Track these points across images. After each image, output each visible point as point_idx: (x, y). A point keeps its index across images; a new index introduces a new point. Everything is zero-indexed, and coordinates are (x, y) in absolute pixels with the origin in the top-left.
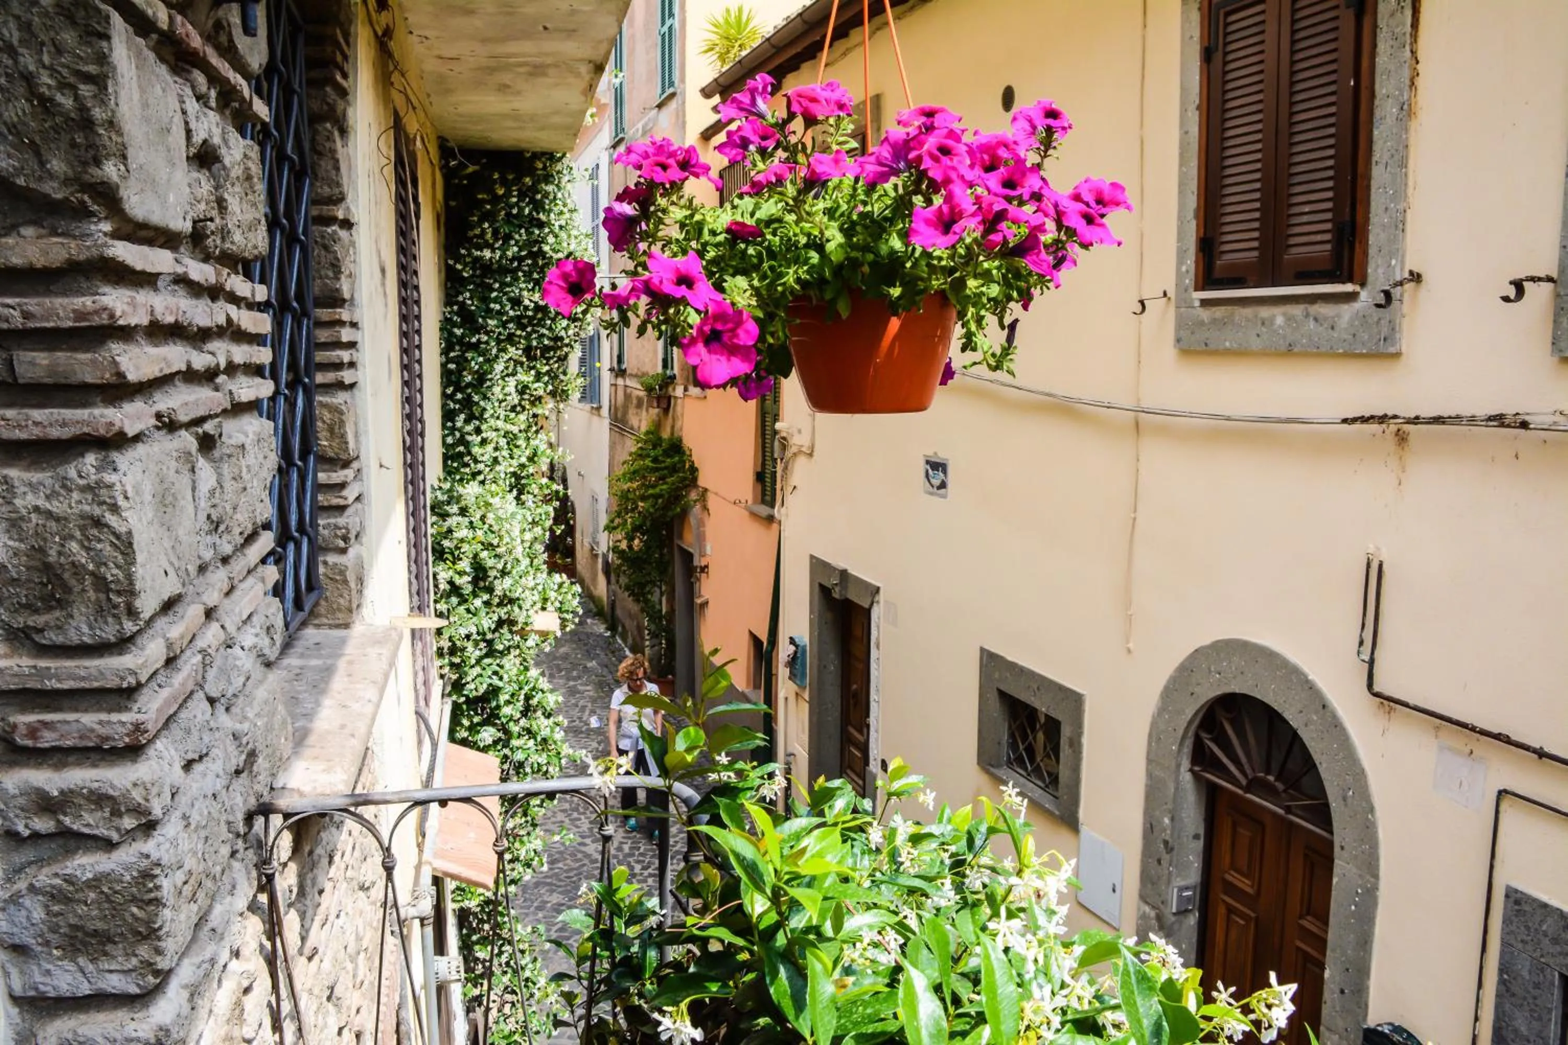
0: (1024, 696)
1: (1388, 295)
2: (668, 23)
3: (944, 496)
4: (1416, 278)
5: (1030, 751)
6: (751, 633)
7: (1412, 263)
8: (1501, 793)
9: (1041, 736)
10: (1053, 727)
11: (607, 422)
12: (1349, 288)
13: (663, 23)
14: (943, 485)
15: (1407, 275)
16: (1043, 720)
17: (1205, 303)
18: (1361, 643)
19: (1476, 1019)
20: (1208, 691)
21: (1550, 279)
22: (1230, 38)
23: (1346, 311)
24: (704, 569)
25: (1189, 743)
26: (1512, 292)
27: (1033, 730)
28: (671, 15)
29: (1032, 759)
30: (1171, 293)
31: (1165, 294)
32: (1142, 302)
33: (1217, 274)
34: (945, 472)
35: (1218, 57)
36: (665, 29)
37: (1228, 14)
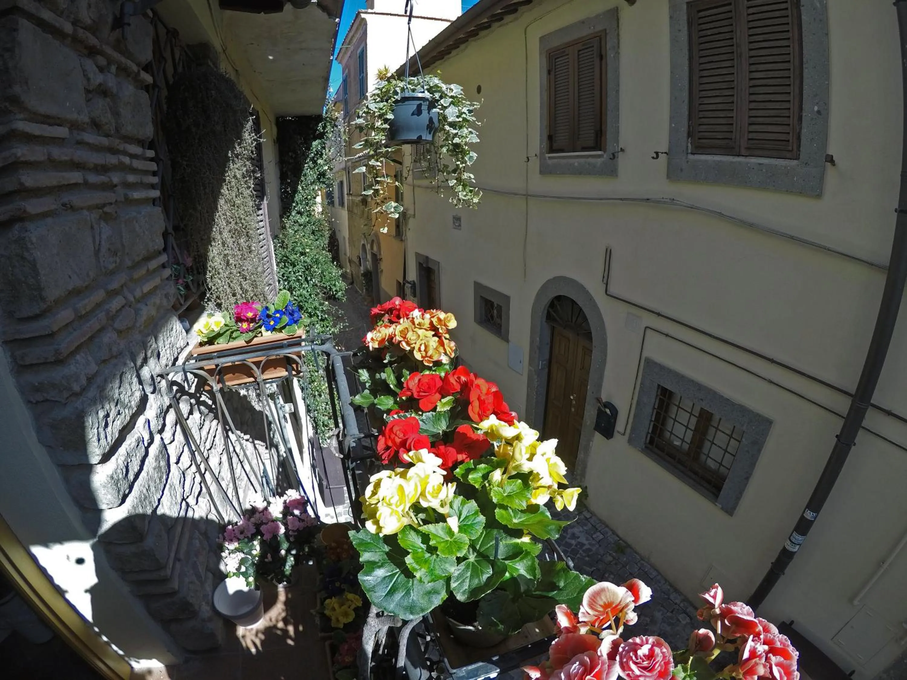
0: (490, 298)
1: (613, 154)
2: (362, 75)
3: (460, 229)
4: (622, 150)
5: (492, 317)
6: (397, 280)
7: (621, 145)
8: (646, 328)
9: (495, 311)
10: (499, 308)
11: (347, 212)
12: (599, 153)
13: (360, 75)
14: (460, 225)
15: (620, 150)
16: (496, 306)
17: (550, 158)
18: (604, 277)
19: (632, 399)
20: (552, 295)
21: (665, 153)
22: (557, 67)
23: (599, 161)
24: (381, 259)
25: (546, 312)
26: (655, 156)
27: (493, 309)
28: (363, 73)
29: (493, 319)
30: (538, 154)
31: (536, 155)
32: (528, 158)
33: (554, 148)
34: (460, 221)
35: (552, 73)
36: (361, 77)
37: (556, 59)
